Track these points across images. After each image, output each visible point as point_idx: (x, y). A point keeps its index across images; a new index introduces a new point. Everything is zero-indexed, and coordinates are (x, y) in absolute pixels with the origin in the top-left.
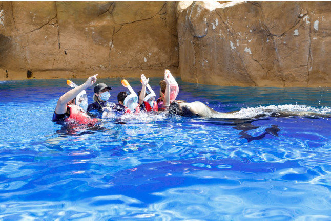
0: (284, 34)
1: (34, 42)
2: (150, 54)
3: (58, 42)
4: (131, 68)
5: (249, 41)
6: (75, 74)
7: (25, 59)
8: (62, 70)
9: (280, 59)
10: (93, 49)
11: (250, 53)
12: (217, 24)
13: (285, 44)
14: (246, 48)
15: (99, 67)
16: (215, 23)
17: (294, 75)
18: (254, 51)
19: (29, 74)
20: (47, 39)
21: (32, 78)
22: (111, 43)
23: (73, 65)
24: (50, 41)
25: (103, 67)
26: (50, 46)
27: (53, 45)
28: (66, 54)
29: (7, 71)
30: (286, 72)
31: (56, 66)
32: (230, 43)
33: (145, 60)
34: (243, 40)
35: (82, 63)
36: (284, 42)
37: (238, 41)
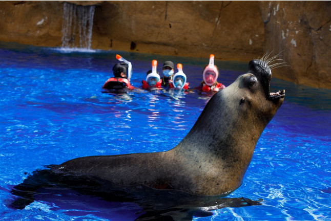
0: (321, 28)
1: (141, 12)
2: (257, 36)
3: (164, 14)
4: (235, 50)
5: (297, 32)
6: (177, 50)
7: (130, 29)
8: (165, 44)
9: (316, 56)
10: (198, 24)
11: (295, 46)
12: (278, 9)
13: (321, 40)
14: (293, 40)
15: (202, 45)
16: (276, 9)
17: (328, 75)
18: (299, 44)
19: (133, 46)
20: (155, 9)
21: (135, 51)
22: (217, 19)
23: (175, 40)
24: (157, 11)
25: (206, 45)
26: (156, 17)
27: (160, 16)
28: (170, 27)
29: (111, 41)
30: (322, 71)
31: (159, 39)
32: (282, 32)
33: (251, 42)
34: (292, 30)
35: (185, 39)
36: (321, 38)
37: (288, 30)
